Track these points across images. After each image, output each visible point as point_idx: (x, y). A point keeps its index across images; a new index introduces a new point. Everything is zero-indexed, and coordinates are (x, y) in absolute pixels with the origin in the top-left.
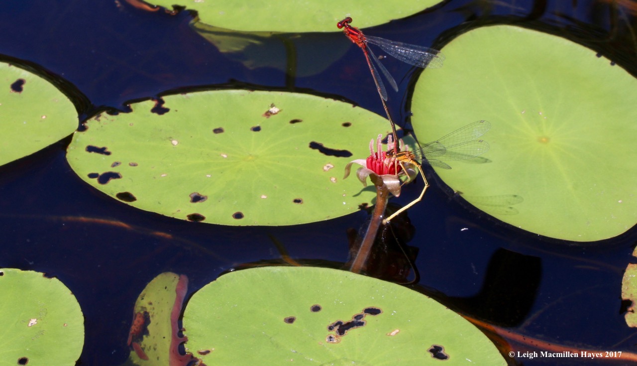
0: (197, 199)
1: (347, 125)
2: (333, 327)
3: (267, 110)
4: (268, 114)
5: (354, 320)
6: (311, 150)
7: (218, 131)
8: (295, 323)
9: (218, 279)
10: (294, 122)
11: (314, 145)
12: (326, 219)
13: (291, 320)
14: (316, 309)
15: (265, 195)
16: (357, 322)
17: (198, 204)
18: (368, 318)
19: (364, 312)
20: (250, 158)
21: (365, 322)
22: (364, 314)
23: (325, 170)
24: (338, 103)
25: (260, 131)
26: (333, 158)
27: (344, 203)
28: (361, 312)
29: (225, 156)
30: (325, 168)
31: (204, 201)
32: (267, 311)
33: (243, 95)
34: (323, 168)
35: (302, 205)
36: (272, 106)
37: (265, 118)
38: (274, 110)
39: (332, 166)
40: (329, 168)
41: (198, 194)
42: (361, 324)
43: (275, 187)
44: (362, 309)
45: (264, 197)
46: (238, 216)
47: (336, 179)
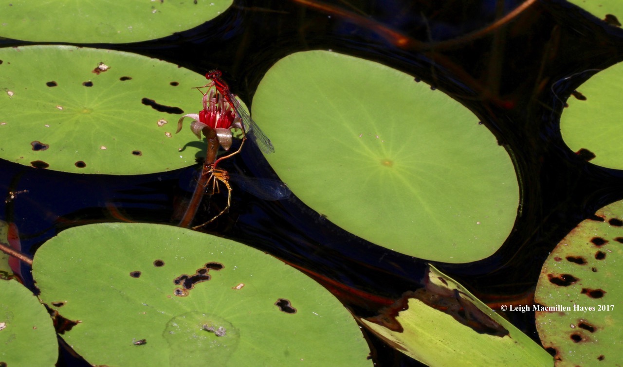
0: (38, 147)
1: (174, 84)
2: (179, 281)
3: (96, 67)
4: (98, 70)
5: (198, 274)
6: (144, 105)
7: (52, 84)
8: (141, 276)
9: (59, 234)
10: (124, 79)
11: (146, 102)
12: (166, 171)
13: (136, 275)
14: (159, 264)
15: (105, 146)
16: (201, 276)
17: (39, 152)
18: (211, 272)
19: (206, 267)
20: (85, 111)
21: (209, 276)
22: (207, 269)
23: (159, 126)
24: (163, 63)
25: (92, 87)
26: (165, 114)
27: (181, 157)
28: (204, 266)
29: (60, 108)
30: (159, 123)
31: (45, 149)
32: (111, 265)
33: (72, 51)
34: (157, 124)
35: (141, 157)
36: (101, 63)
37: (95, 74)
38: (104, 67)
39: (165, 122)
40: (163, 124)
41: (39, 142)
42: (206, 278)
43: (114, 139)
44: (205, 264)
45: (103, 148)
46: (81, 164)
47: (170, 134)
